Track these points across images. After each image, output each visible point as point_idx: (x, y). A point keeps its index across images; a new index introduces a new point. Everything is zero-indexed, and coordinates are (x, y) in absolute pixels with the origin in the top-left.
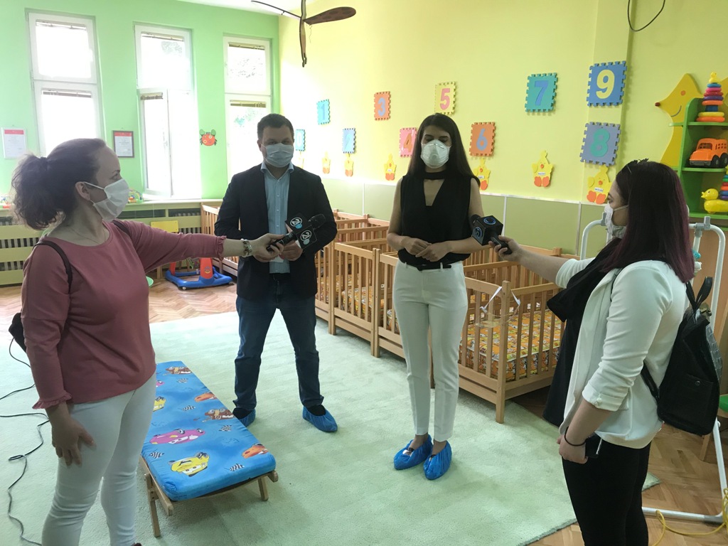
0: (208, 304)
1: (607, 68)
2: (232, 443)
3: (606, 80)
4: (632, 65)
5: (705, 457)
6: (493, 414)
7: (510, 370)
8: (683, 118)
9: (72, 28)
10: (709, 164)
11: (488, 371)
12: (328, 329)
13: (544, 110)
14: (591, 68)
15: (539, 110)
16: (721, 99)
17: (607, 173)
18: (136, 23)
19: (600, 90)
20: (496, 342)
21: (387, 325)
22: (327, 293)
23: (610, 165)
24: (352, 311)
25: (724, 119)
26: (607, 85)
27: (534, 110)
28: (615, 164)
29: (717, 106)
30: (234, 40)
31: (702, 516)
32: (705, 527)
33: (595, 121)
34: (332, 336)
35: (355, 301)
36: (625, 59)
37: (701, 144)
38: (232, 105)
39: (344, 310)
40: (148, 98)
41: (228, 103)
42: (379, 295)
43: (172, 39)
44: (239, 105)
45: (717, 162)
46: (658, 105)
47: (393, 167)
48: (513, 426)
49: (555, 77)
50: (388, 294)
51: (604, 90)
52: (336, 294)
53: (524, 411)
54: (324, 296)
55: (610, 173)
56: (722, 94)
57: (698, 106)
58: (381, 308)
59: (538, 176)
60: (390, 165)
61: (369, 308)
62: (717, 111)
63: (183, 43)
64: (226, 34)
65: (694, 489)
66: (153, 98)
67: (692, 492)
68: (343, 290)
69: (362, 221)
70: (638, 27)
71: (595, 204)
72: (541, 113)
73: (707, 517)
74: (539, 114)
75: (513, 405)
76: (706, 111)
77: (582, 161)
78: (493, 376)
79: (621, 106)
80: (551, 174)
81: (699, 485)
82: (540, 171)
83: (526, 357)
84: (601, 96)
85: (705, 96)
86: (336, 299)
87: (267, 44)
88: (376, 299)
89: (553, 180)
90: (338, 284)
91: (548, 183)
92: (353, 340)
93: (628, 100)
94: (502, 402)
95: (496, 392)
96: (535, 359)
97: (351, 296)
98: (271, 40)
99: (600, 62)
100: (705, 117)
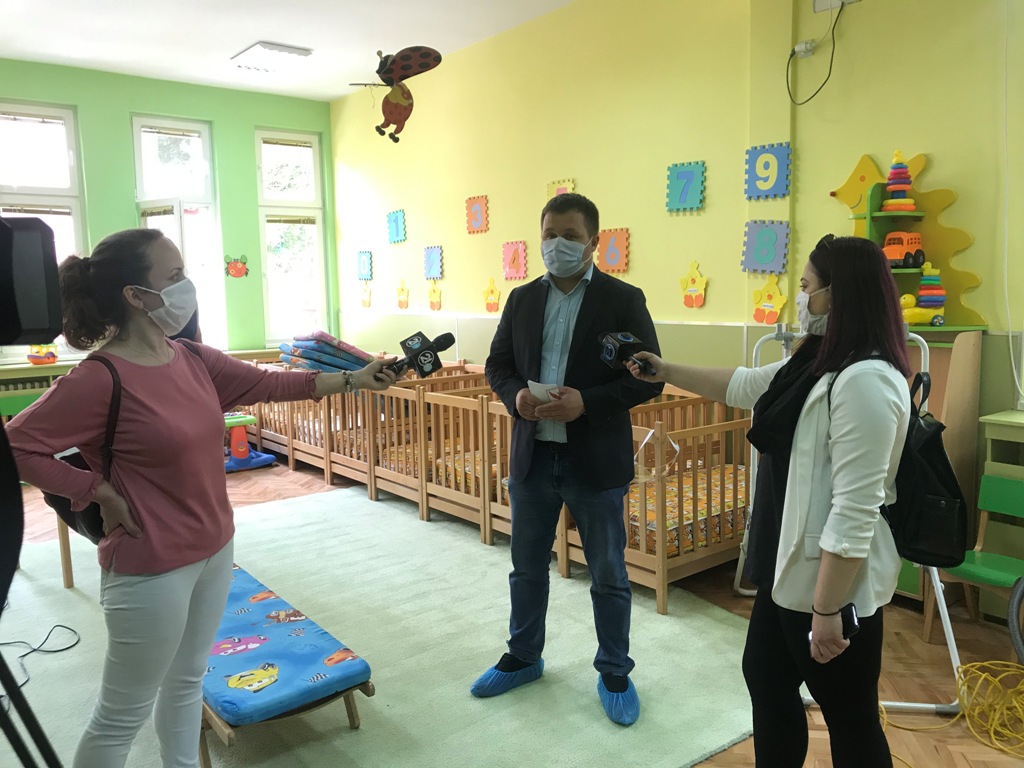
0: (246, 492)
1: (767, 151)
2: (308, 650)
3: (767, 166)
4: (798, 146)
5: (930, 638)
6: (653, 604)
7: (672, 541)
8: (865, 208)
9: (43, 122)
10: (902, 264)
11: (643, 545)
12: (418, 514)
13: (691, 209)
14: (748, 152)
15: (685, 209)
16: (910, 183)
17: (777, 284)
18: (133, 115)
19: (761, 179)
20: (649, 507)
21: (503, 498)
22: (415, 463)
23: (780, 273)
24: (453, 484)
25: (914, 207)
26: (769, 172)
27: (678, 210)
28: (786, 272)
29: (904, 191)
30: (269, 135)
31: (933, 706)
32: (938, 719)
33: (758, 219)
34: (425, 522)
35: (455, 470)
36: (788, 139)
37: (890, 240)
38: (268, 221)
39: (440, 484)
40: (152, 214)
41: (262, 220)
42: (489, 459)
43: (183, 135)
44: (279, 221)
45: (911, 260)
46: (833, 194)
47: (496, 294)
48: (680, 617)
49: (703, 167)
50: (501, 456)
51: (766, 179)
52: (429, 464)
53: (693, 597)
54: (412, 469)
55: (781, 284)
56: (910, 177)
57: (883, 193)
58: (493, 477)
59: (688, 294)
60: (492, 292)
61: (476, 478)
62: (905, 197)
63: (200, 139)
64: (257, 127)
65: (919, 675)
66: (159, 213)
67: (917, 680)
68: (438, 456)
69: (456, 369)
70: (801, 99)
71: (764, 324)
72: (688, 213)
73: (938, 706)
74: (684, 215)
75: (678, 591)
76: (892, 198)
77: (744, 270)
78: (651, 551)
79: (788, 198)
80: (706, 290)
81: (926, 671)
82: (691, 287)
83: (691, 524)
84: (763, 186)
85: (890, 179)
86: (429, 471)
87: (314, 139)
88: (486, 464)
89: (708, 298)
90: (430, 452)
91: (702, 302)
92: (454, 526)
93: (796, 190)
94: (663, 588)
95: (655, 573)
96: (703, 526)
97: (450, 464)
98: (320, 135)
99: (758, 144)
100: (891, 205)
